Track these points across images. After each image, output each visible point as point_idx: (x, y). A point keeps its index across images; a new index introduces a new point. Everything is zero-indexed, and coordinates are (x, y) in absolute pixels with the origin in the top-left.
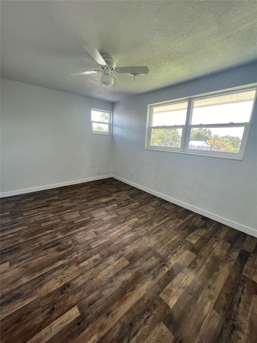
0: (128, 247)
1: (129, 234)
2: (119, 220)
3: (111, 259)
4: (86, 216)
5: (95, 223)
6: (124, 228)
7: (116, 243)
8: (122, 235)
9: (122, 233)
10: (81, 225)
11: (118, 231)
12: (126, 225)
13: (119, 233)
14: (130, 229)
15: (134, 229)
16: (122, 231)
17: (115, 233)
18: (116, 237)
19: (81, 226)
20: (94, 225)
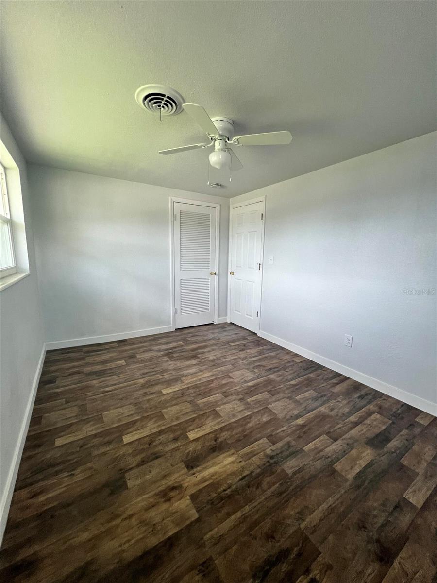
0: (194, 363)
1: (189, 373)
2: (194, 392)
3: (211, 358)
4: (255, 404)
5: (235, 390)
6: (192, 380)
7: (206, 366)
8: (198, 372)
9: (197, 375)
10: (256, 389)
11: (200, 377)
12: (187, 384)
13: (201, 375)
14: (182, 379)
15: (178, 378)
16: (196, 376)
17: (206, 375)
18: (204, 371)
19: (255, 387)
20: (236, 386)
